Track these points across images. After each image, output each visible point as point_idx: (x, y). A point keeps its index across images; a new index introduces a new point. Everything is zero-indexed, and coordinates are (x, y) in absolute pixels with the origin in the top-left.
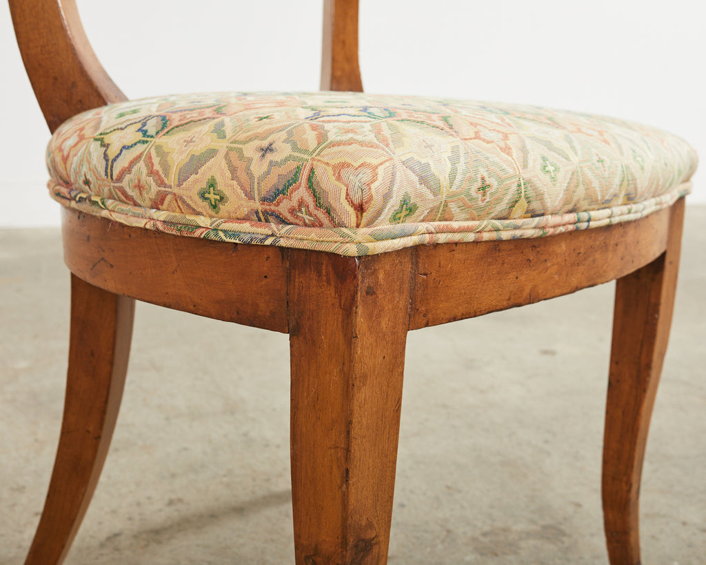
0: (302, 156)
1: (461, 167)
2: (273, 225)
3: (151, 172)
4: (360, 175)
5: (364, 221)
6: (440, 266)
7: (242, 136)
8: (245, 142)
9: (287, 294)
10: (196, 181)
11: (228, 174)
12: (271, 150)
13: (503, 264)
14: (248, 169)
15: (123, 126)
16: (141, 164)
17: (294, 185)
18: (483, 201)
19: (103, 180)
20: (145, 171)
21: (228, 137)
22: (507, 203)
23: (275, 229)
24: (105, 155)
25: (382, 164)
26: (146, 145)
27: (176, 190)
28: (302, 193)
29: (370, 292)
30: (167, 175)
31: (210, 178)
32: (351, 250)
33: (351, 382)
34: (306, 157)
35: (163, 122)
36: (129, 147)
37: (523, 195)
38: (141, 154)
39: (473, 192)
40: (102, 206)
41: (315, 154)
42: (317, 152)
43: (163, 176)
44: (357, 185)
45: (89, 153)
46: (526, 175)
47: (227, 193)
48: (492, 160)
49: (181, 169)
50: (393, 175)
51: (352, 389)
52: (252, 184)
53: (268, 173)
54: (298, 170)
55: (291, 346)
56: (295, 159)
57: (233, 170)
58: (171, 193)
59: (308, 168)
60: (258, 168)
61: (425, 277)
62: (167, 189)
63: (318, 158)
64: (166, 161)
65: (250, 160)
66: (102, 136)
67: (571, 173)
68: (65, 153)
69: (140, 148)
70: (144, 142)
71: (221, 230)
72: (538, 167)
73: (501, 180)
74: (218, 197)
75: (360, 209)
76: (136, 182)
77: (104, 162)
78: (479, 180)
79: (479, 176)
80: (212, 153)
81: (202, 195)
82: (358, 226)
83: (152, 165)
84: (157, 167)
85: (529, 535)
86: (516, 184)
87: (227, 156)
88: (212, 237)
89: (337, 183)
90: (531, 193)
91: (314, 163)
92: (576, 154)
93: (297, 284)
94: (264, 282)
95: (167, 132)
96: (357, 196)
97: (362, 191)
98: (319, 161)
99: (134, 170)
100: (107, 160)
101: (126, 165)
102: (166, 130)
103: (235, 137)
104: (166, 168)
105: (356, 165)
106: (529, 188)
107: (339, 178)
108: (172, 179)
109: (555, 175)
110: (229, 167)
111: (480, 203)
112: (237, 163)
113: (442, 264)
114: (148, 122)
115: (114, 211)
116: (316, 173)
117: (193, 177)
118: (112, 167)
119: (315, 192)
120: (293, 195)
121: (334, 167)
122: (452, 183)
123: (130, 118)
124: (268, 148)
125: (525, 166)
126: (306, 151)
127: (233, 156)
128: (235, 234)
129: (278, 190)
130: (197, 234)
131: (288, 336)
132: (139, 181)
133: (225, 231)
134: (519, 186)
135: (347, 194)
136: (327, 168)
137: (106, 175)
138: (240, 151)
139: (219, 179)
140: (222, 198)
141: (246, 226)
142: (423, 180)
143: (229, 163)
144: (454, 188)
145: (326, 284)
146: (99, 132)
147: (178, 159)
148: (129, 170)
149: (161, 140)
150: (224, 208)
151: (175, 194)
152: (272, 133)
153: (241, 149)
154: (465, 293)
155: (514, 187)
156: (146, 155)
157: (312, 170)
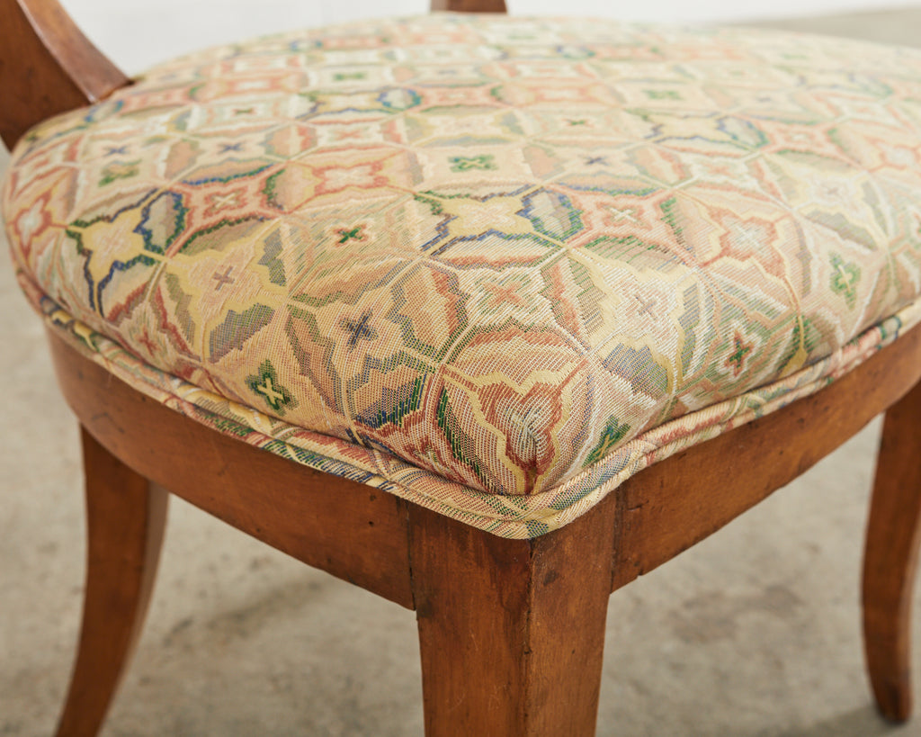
0: (424, 359)
1: (702, 331)
2: (379, 461)
3: (164, 326)
4: (531, 416)
5: (539, 485)
6: (662, 486)
7: (314, 286)
8: (319, 303)
9: (410, 558)
10: (241, 361)
11: (294, 363)
12: (367, 333)
13: (761, 442)
14: (327, 361)
15: (111, 211)
16: (145, 307)
17: (411, 412)
18: (736, 375)
19: (89, 312)
20: (153, 322)
21: (289, 283)
22: (776, 365)
23: (383, 469)
24: (87, 274)
25: (567, 381)
26: (151, 269)
27: (208, 366)
28: (425, 429)
29: (552, 577)
30: (190, 338)
31: (263, 361)
32: (520, 532)
33: (522, 711)
34: (430, 362)
35: (177, 213)
36: (123, 265)
37: (802, 344)
38: (145, 286)
39: (721, 369)
40: (93, 348)
41: (446, 359)
42: (449, 354)
43: (184, 337)
44: (525, 433)
45: (61, 259)
46: (807, 308)
47: (295, 393)
48: (751, 298)
49: (213, 334)
50: (589, 397)
51: (525, 721)
52: (337, 388)
53: (363, 378)
54: (416, 388)
55: (421, 629)
56: (410, 362)
57: (303, 358)
58: (201, 368)
59: (434, 388)
60: (347, 365)
61: (638, 510)
62: (192, 361)
63: (451, 368)
64: (186, 312)
65: (330, 345)
66: (78, 230)
67: (877, 274)
68: (25, 242)
69: (140, 275)
70: (149, 261)
71: (292, 446)
72: (827, 283)
73: (766, 332)
74: (281, 397)
75: (531, 468)
76: (142, 334)
77: (86, 285)
78: (732, 343)
79: (731, 336)
80: (262, 315)
81: (254, 386)
82: (529, 491)
83: (165, 315)
84: (172, 319)
85: (749, 604)
86: (792, 330)
87: (289, 327)
88: (276, 450)
89: (490, 427)
90: (814, 335)
91: (445, 376)
92: (885, 229)
93: (425, 548)
94: (369, 530)
95: (185, 246)
96: (526, 451)
97: (535, 443)
98: (454, 375)
99: (136, 312)
100: (91, 283)
101: (123, 301)
102: (182, 239)
103: (301, 285)
104: (189, 327)
105: (523, 390)
106: (813, 329)
107: (492, 418)
108: (199, 347)
109: (854, 289)
110: (295, 348)
111: (732, 379)
112: (308, 345)
113: (665, 482)
114: (153, 207)
115: (112, 362)
116: (450, 400)
117: (234, 352)
118: (99, 297)
119: (449, 434)
120: (412, 428)
121: (483, 394)
122: (686, 365)
123: (124, 190)
124: (360, 326)
125: (806, 290)
126: (429, 350)
127: (300, 326)
128: (313, 456)
129: (384, 414)
130: (252, 440)
131: (414, 613)
132: (146, 334)
133: (296, 448)
134: (796, 331)
135: (509, 448)
136: (470, 393)
137: (92, 305)
138: (311, 320)
139: (279, 368)
140: (287, 400)
141: (332, 450)
142: (639, 385)
143: (295, 343)
144: (690, 373)
145: (475, 564)
146: (73, 216)
147: (206, 315)
148: (128, 312)
149: (176, 263)
150: (290, 414)
151: (207, 372)
152: (365, 288)
153: (312, 317)
154: (701, 509)
155: (789, 335)
156: (153, 291)
157: (442, 393)
